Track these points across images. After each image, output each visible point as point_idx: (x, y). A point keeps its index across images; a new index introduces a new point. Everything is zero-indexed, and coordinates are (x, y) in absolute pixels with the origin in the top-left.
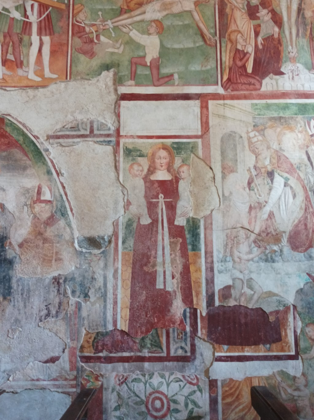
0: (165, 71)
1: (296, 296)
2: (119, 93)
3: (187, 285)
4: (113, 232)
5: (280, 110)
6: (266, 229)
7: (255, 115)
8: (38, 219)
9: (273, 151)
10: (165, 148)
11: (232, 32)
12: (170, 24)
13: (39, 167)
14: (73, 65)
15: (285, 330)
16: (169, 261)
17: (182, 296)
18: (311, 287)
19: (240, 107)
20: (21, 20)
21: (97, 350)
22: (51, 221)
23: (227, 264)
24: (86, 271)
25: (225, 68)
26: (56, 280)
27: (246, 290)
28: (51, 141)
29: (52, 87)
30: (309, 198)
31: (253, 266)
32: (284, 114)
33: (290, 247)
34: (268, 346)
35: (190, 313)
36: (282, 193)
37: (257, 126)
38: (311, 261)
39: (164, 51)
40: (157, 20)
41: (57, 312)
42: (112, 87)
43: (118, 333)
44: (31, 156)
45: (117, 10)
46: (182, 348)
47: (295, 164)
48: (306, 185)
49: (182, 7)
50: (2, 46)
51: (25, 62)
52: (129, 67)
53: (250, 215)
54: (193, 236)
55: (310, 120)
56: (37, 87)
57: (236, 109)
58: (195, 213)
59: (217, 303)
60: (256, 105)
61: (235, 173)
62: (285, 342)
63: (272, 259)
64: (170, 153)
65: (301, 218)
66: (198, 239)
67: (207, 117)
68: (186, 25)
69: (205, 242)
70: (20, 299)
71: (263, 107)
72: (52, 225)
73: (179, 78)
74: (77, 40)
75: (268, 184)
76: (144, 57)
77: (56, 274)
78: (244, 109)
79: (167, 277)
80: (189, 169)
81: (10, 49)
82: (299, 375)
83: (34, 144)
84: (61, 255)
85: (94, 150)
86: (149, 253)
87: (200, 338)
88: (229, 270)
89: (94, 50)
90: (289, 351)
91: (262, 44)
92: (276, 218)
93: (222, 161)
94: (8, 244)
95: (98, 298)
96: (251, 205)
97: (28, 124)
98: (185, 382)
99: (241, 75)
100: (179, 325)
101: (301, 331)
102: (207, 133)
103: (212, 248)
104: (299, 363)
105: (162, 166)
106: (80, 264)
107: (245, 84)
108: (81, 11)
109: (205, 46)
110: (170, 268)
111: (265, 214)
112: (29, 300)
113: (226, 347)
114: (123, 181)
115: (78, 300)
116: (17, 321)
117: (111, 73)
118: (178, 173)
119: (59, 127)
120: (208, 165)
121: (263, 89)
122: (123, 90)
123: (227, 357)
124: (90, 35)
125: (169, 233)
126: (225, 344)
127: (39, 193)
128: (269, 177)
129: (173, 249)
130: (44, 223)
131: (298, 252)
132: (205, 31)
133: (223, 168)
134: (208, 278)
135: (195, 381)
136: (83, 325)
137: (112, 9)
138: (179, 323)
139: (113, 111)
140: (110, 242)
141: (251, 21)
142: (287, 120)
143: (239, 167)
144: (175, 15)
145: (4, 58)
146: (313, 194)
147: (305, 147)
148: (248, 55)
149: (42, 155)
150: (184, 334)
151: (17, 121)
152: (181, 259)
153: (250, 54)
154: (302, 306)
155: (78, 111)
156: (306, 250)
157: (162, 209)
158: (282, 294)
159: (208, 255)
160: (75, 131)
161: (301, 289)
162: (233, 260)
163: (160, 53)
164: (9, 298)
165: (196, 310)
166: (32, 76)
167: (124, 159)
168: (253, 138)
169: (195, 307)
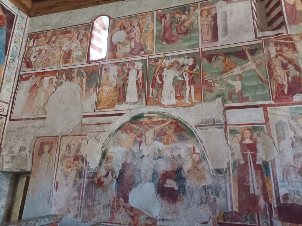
0: (245, 96)
2: (225, 106)
3: (265, 192)
4: (228, 167)
7: (291, 112)
8: (194, 161)
10: (248, 129)
11: (275, 76)
12: (245, 75)
13: (193, 139)
14: (204, 96)
16: (255, 181)
17: (263, 197)
19: (283, 109)
20: (182, 80)
21: (225, 220)
22: (199, 162)
23: (285, 183)
24: (217, 184)
25: (274, 92)
26: (204, 187)
27: (296, 196)
28: (197, 128)
29: (196, 106)
35: (268, 206)
37: (293, 118)
39: (243, 88)
40: (239, 75)
41: (205, 202)
42: (222, 104)
43: (234, 213)
44: (189, 134)
45: (221, 72)
46: (266, 222)
49: (250, 68)
50: (175, 91)
51: (184, 97)
52: (229, 95)
53: (294, 160)
54: (266, 169)
56: (190, 106)
57: (281, 110)
59: (282, 202)
60: (291, 108)
61: (284, 140)
64: (251, 131)
66: (268, 171)
67: (267, 115)
68: (253, 75)
69: (273, 172)
70: (189, 195)
71: (295, 109)
72: (201, 164)
73: (252, 98)
74: (205, 86)
76: (235, 90)
77: (204, 185)
78: (285, 110)
79: (255, 188)
80: (261, 139)
81: (178, 92)
83: (190, 129)
84: (205, 176)
85: (216, 131)
86: (245, 177)
87: (275, 219)
88: (286, 186)
89: (213, 89)
91: (291, 80)
94: (183, 171)
95: (223, 196)
96: (294, 155)
97: (187, 121)
99: (282, 95)
100: (263, 211)
102: (268, 122)
103: (276, 175)
105: (247, 137)
106: (214, 181)
107: (284, 99)
108: (206, 74)
109: (263, 83)
110: (256, 184)
112: (193, 195)
113: (289, 224)
114: (230, 144)
115: (214, 197)
116: (189, 204)
117: (221, 98)
118: (256, 140)
119: (200, 122)
120: (270, 137)
121: (294, 100)
122: (227, 105)
124: (210, 83)
125: (254, 168)
126: (288, 222)
127: (194, 150)
129: (257, 175)
130: (197, 162)
132: (262, 77)
133: (278, 138)
134: (276, 190)
136: (218, 208)
137: (219, 72)
138: (263, 210)
139: (223, 114)
140: (226, 171)
141: (284, 70)
144: (247, 72)
145: (176, 96)
148: (284, 86)
149: (194, 134)
150: (266, 216)
151: (183, 120)
152: (261, 180)
153: (286, 85)
155: (207, 115)
157: (250, 157)
159: (274, 178)
160: (207, 123)
162: (288, 181)
163: (242, 88)
164: (185, 194)
165: (271, 205)
166: (187, 102)
167: (230, 134)
168: (292, 123)
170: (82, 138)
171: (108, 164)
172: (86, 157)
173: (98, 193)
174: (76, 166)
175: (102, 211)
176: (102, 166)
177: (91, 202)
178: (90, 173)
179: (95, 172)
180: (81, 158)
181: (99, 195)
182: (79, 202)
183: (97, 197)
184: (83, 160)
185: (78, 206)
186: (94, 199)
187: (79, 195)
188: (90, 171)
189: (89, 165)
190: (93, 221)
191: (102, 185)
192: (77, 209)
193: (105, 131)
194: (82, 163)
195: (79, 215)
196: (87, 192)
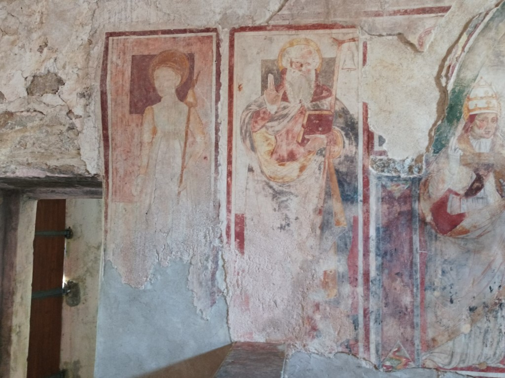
170: (334, 36)
171: (474, 142)
172: (366, 118)
173: (439, 260)
174: (321, 152)
175: (466, 328)
176: (450, 152)
177: (412, 291)
178: (391, 179)
179: (416, 175)
180: (341, 121)
181: (447, 267)
182: (354, 295)
183: (439, 276)
184: (351, 128)
185: (354, 307)
186: (422, 283)
187: (353, 267)
188: (394, 174)
189: (384, 147)
190: (429, 364)
191: (455, 226)
192: (348, 323)
193: (445, 9)
194: (347, 142)
195: (361, 344)
196: (386, 253)
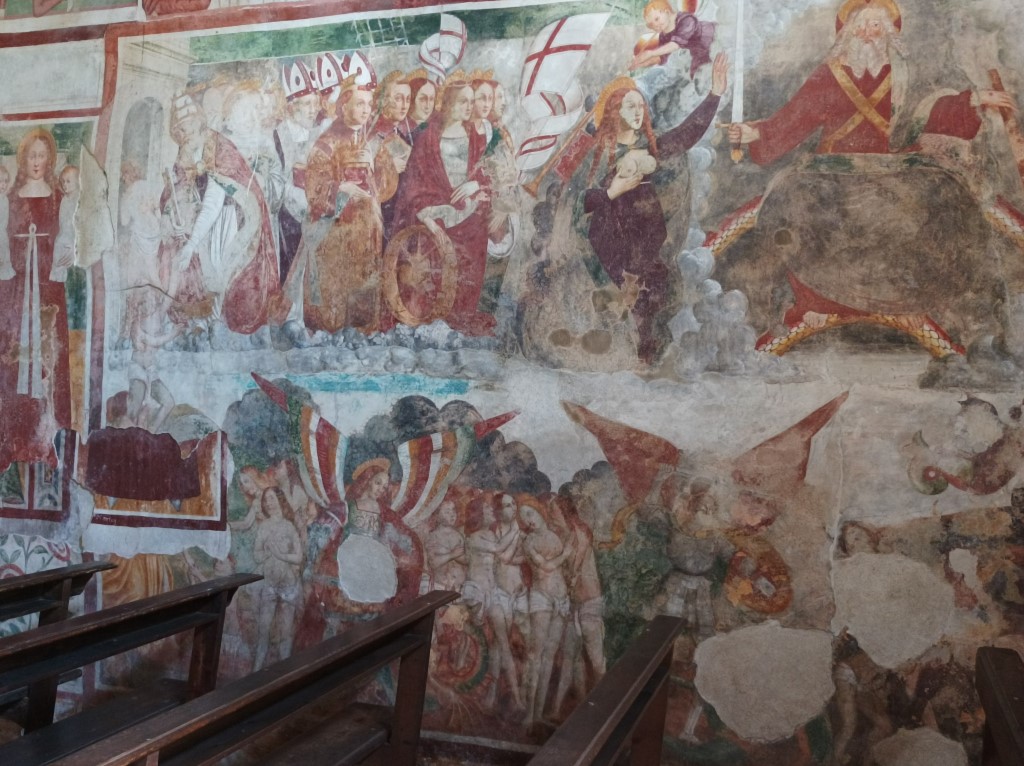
1: (228, 415)
3: (64, 390)
5: (238, 49)
6: (187, 287)
7: (195, 61)
9: (210, 133)
10: (43, 135)
15: (207, 476)
16: (39, 346)
17: (56, 408)
18: (257, 400)
19: (171, 47)
23: (124, 352)
27: (150, 401)
30: (269, 228)
31: (163, 357)
32: (244, 56)
33: (225, 323)
34: (178, 502)
35: (66, 438)
36: (218, 218)
37: (194, 85)
38: (262, 351)
47: (250, 159)
48: (266, 201)
53: (161, 261)
54: (76, 301)
55: (291, 66)
57: (163, 51)
58: (83, 259)
59: (104, 424)
60: (199, 40)
62: (205, 498)
63: (194, 344)
64: (50, 147)
65: (248, 266)
66: (82, 307)
67: (115, 72)
69: (93, 312)
71: (210, 44)
75: (195, 201)
78: (177, 50)
79: (34, 374)
80: (77, 176)
82: (223, 557)
87: (77, 483)
88: (126, 365)
90: (211, 514)
92: (204, 267)
93: (123, 158)
98: (51, 554)
100: (48, 457)
101: (234, 480)
102: (110, 104)
103: (103, 323)
104: (226, 537)
105: (36, 171)
110: (40, 359)
111: (185, 258)
113: (112, 500)
118: (61, 183)
120: (101, 167)
121: (213, 6)
123: (112, 517)
125: (41, 296)
126: (110, 495)
128: (198, 186)
129: (45, 326)
131: (241, 332)
133: (124, 171)
134: (94, 378)
135: (64, 555)
138: (47, 454)
142: (249, 68)
143: (149, 168)
146: (277, 219)
147: (274, 124)
150: (53, 473)
152: (57, 343)
154: (237, 433)
156: (256, 328)
157: (32, 252)
158: (204, 411)
159: (96, 337)
161: (239, 403)
162: (134, 346)
165: (74, 433)
168: (181, 108)
169: (73, 428)
